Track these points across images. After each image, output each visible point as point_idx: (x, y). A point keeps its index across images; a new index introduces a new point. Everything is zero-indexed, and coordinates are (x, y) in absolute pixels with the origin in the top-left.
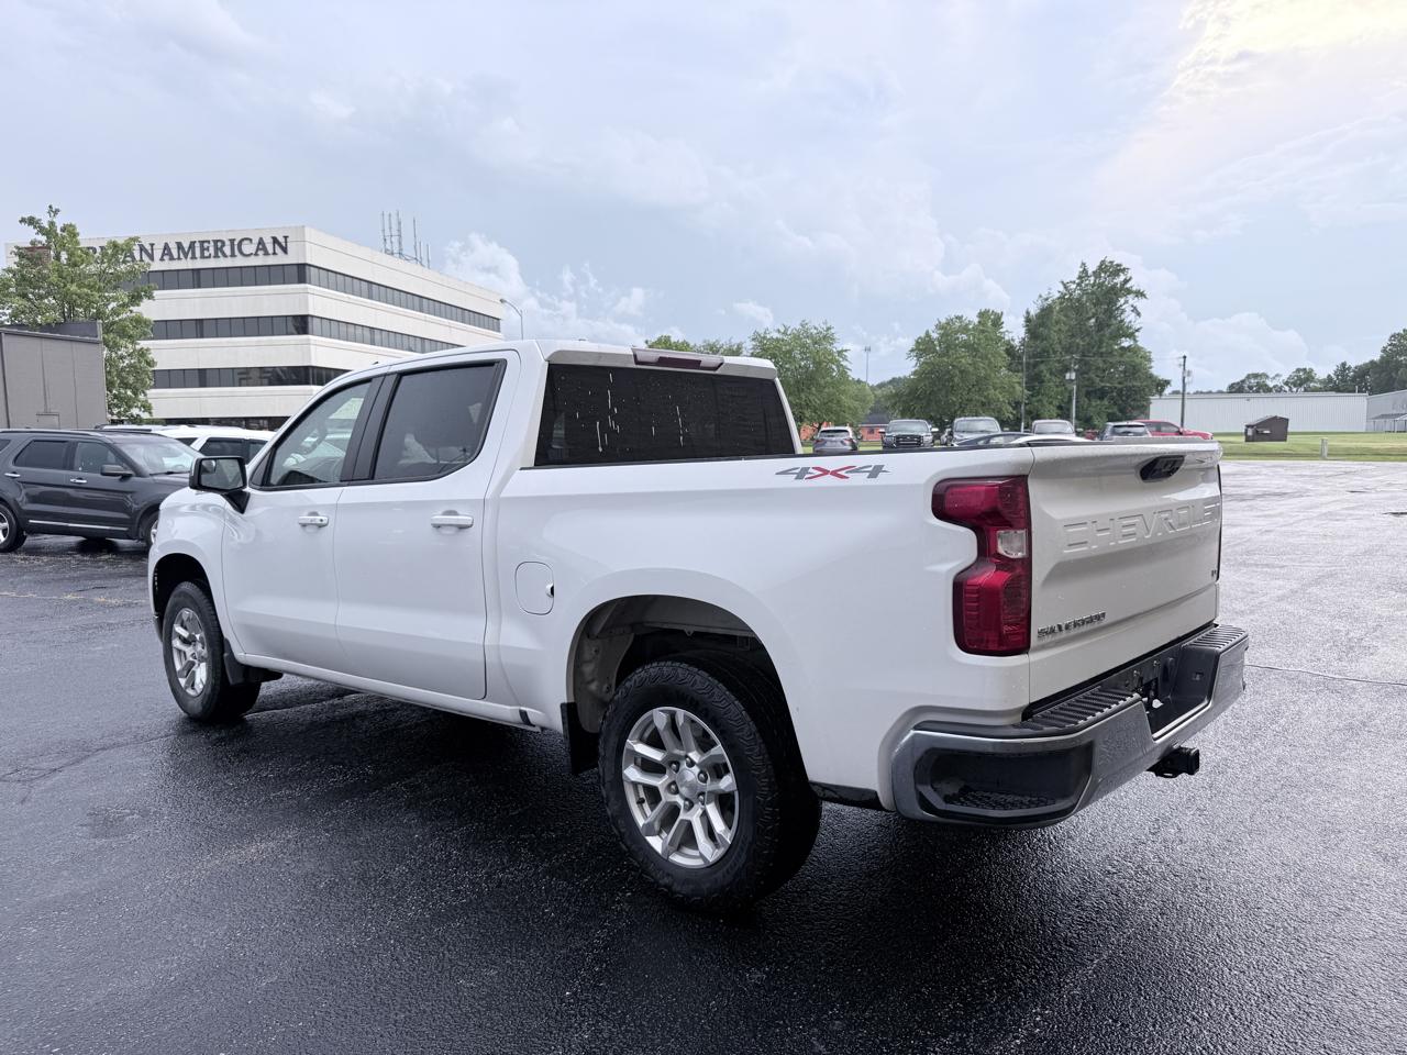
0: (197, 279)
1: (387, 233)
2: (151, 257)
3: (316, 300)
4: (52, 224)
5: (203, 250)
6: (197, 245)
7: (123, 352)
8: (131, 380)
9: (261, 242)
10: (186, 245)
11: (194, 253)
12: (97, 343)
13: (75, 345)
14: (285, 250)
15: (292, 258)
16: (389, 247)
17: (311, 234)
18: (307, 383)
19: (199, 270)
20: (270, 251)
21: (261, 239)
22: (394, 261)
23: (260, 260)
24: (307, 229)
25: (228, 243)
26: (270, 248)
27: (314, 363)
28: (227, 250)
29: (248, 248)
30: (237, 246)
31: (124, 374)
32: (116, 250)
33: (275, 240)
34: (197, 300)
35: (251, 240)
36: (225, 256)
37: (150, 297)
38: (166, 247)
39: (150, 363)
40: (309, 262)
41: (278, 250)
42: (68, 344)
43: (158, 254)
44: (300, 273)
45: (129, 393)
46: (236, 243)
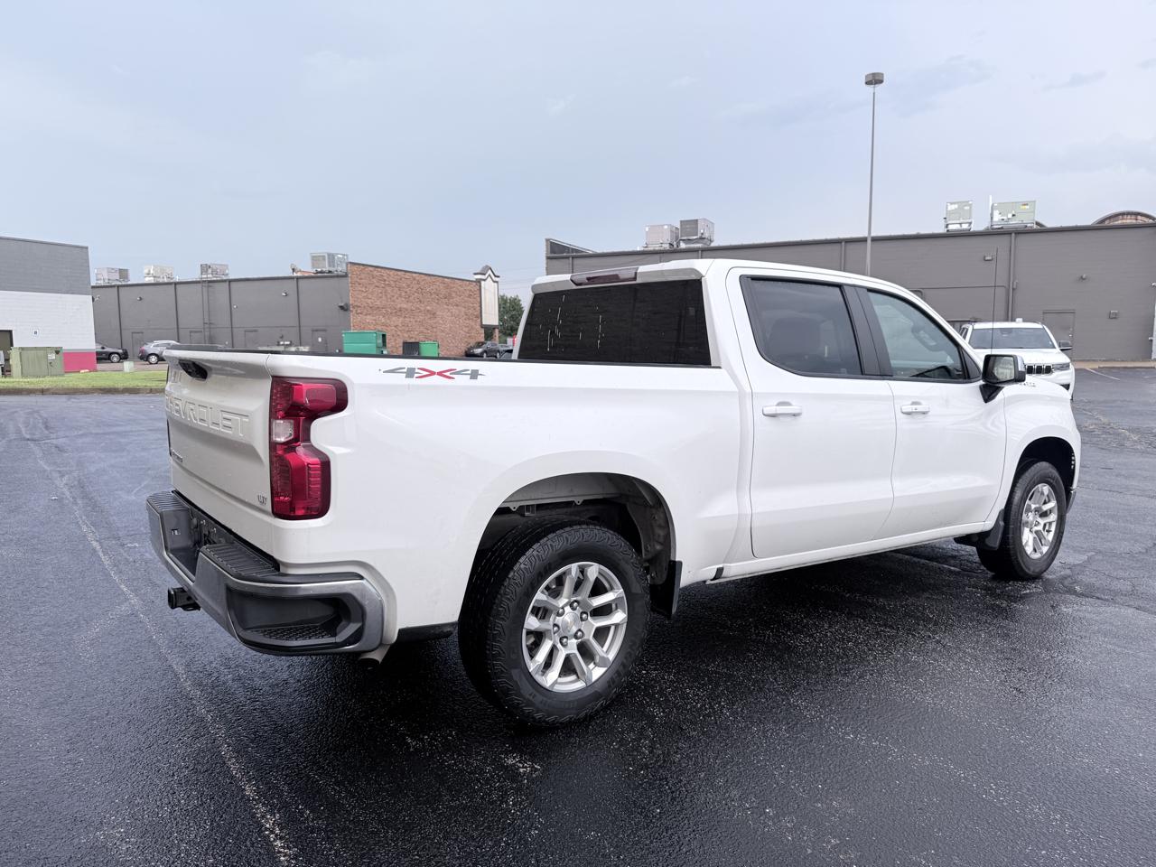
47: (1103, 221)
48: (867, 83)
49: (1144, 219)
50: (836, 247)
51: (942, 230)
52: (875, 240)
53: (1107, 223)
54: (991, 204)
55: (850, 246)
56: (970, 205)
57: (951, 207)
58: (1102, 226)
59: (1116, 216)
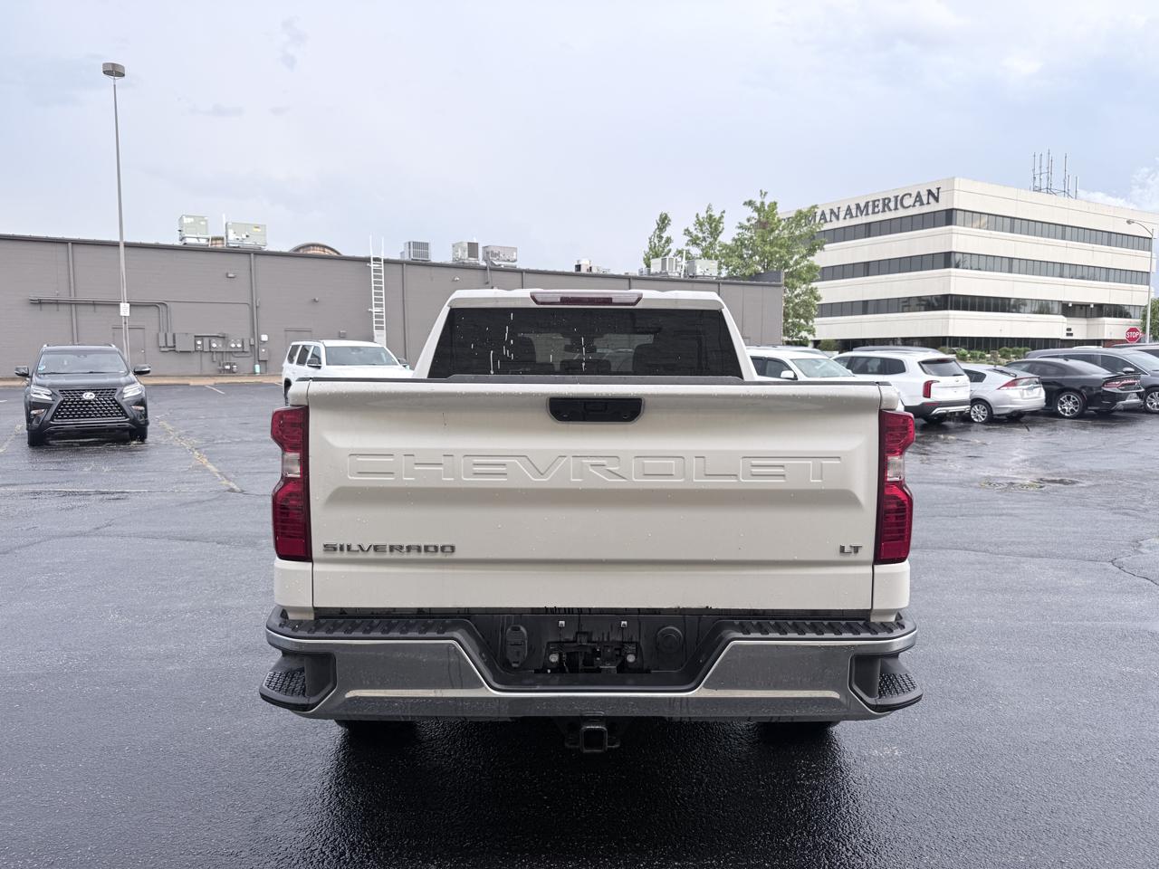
0: (868, 230)
1: (1037, 171)
2: (838, 218)
3: (960, 239)
4: (763, 203)
5: (874, 207)
6: (871, 204)
7: (798, 291)
8: (801, 311)
9: (919, 195)
10: (862, 205)
11: (867, 211)
12: (780, 286)
13: (765, 288)
14: (937, 199)
15: (942, 205)
16: (1037, 184)
17: (960, 183)
18: (946, 309)
19: (870, 223)
20: (925, 201)
21: (919, 193)
22: (1042, 197)
23: (918, 210)
24: (957, 179)
25: (893, 199)
26: (925, 200)
27: (953, 292)
28: (892, 205)
29: (907, 202)
30: (899, 201)
31: (797, 307)
32: (802, 217)
33: (930, 192)
34: (866, 247)
35: (910, 195)
36: (890, 210)
37: (822, 249)
38: (849, 209)
39: (817, 298)
40: (956, 207)
41: (931, 200)
42: (760, 288)
43: (842, 215)
44: (948, 217)
45: (802, 321)
46: (899, 198)
47: (298, 249)
48: (106, 72)
49: (331, 252)
50: (61, 248)
51: (178, 243)
52: (128, 246)
53: (301, 251)
54: (225, 223)
55: (79, 249)
56: (206, 221)
57: (186, 220)
58: (299, 254)
59: (308, 246)
